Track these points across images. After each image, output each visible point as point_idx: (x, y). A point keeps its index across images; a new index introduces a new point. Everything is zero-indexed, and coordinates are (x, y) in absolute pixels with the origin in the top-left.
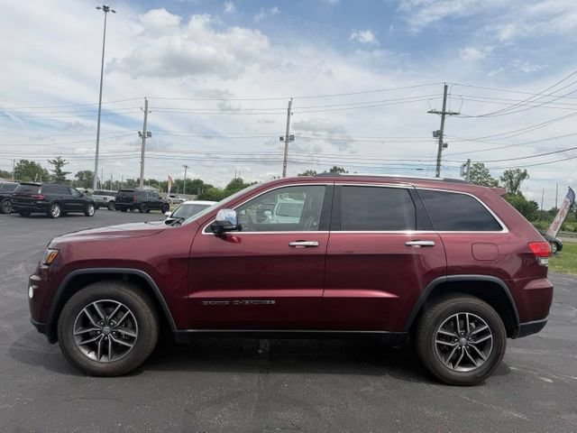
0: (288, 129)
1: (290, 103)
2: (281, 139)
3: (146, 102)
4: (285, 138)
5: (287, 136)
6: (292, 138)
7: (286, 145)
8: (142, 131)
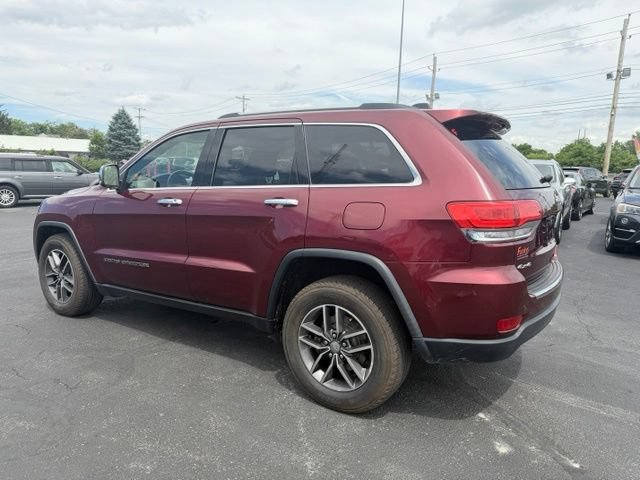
0: (620, 61)
1: (627, 22)
2: (609, 76)
3: (435, 59)
4: (615, 75)
5: (618, 71)
6: (627, 73)
7: (617, 85)
8: (429, 94)
